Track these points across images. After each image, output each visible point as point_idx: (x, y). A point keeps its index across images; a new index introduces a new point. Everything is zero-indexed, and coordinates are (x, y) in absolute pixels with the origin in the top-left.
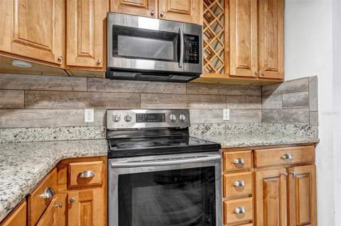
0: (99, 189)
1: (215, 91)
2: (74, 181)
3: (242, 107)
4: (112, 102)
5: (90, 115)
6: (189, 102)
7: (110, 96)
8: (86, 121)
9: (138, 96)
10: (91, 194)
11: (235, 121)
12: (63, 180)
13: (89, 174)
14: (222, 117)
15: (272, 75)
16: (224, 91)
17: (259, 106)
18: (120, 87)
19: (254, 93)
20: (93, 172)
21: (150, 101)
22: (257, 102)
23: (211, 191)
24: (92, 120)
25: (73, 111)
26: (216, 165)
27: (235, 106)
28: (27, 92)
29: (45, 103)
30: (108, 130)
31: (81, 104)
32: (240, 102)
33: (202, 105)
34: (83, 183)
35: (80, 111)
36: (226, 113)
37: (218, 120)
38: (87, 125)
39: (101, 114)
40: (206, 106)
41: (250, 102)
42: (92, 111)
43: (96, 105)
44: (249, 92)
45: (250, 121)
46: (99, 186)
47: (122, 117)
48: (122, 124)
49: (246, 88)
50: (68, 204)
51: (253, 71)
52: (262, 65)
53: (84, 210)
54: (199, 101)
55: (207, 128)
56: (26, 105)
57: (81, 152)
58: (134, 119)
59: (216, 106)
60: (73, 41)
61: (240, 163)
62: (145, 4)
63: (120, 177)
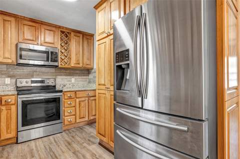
0: (14, 106)
1: (68, 71)
2: (3, 103)
3: (80, 77)
4: (20, 75)
5: (8, 81)
6: (56, 76)
8: (6, 83)
9: (32, 73)
10: (11, 107)
11: (77, 83)
13: (9, 100)
14: (71, 81)
15: (89, 66)
16: (72, 72)
17: (87, 77)
18: (23, 69)
19: (86, 72)
20: (12, 100)
21: (38, 75)
22: (86, 76)
24: (9, 83)
26: (61, 97)
27: (77, 77)
30: (17, 87)
31: (3, 76)
32: (79, 76)
33: (62, 77)
34: (7, 104)
35: (3, 79)
36: (73, 80)
37: (69, 83)
38: (7, 85)
39: (14, 80)
40: (64, 77)
41: (84, 76)
42: (9, 79)
43: (11, 77)
44: (83, 72)
45: (84, 83)
46: (14, 104)
47: (24, 82)
48: (24, 84)
49: (82, 70)
51: (81, 65)
52: (85, 63)
53: (8, 113)
54: (61, 75)
55: (64, 86)
58: (30, 82)
59: (69, 77)
61: (70, 96)
62: (34, 39)
63: (22, 101)
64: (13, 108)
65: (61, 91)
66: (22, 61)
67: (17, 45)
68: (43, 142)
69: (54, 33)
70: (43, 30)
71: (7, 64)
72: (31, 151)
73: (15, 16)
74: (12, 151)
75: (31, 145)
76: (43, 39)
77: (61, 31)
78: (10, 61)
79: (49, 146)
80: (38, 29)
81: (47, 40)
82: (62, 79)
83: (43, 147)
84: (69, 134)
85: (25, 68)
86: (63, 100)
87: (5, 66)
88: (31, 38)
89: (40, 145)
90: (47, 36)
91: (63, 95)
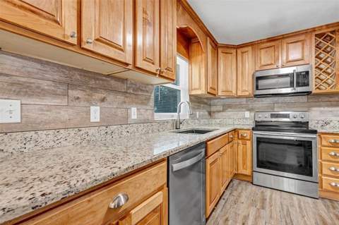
2: (240, 137)
4: (258, 108)
5: (247, 114)
6: (310, 107)
7: (258, 106)
8: (246, 116)
9: (273, 105)
10: (246, 142)
12: (237, 136)
13: (245, 135)
18: (262, 101)
20: (247, 134)
21: (280, 107)
23: (309, 153)
24: (248, 116)
25: (240, 113)
26: (313, 141)
28: (223, 106)
29: (229, 110)
30: (256, 121)
33: (322, 109)
34: (243, 138)
35: (243, 113)
37: (337, 118)
38: (246, 119)
39: (253, 114)
42: (248, 112)
43: (250, 110)
46: (249, 140)
50: (238, 144)
53: (243, 147)
55: (327, 123)
56: (223, 111)
57: (242, 127)
58: (270, 116)
59: (337, 109)
60: (240, 86)
61: (335, 142)
62: (273, 63)
63: (257, 138)
64: (249, 143)
65: (315, 132)
66: (258, 92)
67: (253, 75)
68: (281, 197)
69: (303, 44)
70: (285, 45)
71: (246, 97)
72: (264, 200)
73: (252, 44)
74: (246, 190)
75: (266, 194)
76: (285, 58)
77: (316, 35)
78: (247, 94)
79: (287, 206)
80: (278, 47)
81: (291, 58)
82: (321, 112)
83: (279, 203)
84: (331, 209)
85: (263, 99)
86: (319, 146)
87: (245, 99)
88: (269, 63)
89: (275, 200)
90: (291, 52)
91: (318, 138)
